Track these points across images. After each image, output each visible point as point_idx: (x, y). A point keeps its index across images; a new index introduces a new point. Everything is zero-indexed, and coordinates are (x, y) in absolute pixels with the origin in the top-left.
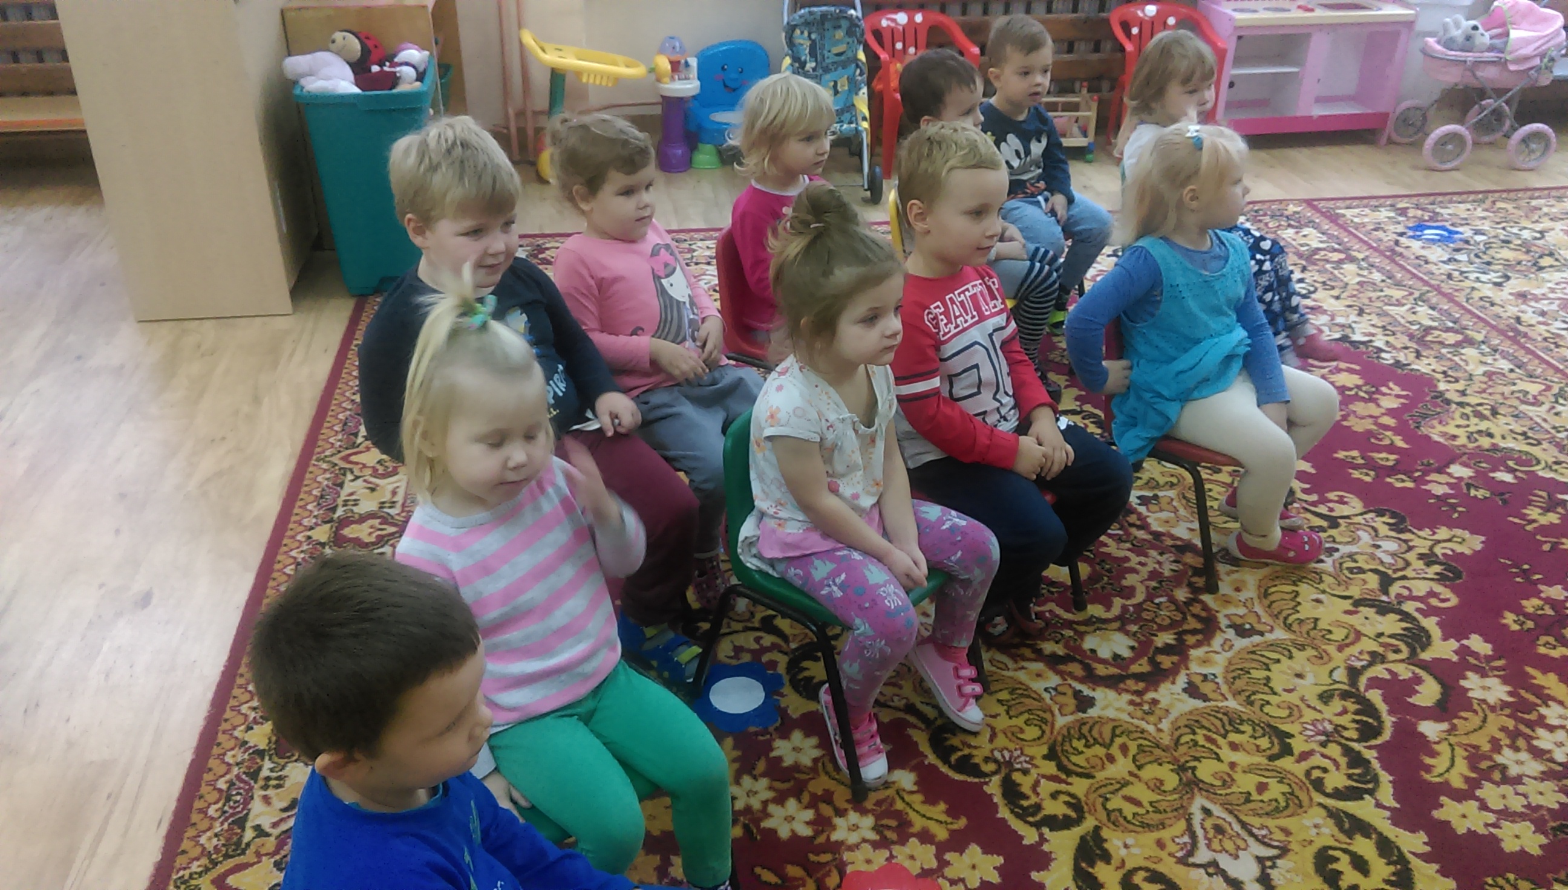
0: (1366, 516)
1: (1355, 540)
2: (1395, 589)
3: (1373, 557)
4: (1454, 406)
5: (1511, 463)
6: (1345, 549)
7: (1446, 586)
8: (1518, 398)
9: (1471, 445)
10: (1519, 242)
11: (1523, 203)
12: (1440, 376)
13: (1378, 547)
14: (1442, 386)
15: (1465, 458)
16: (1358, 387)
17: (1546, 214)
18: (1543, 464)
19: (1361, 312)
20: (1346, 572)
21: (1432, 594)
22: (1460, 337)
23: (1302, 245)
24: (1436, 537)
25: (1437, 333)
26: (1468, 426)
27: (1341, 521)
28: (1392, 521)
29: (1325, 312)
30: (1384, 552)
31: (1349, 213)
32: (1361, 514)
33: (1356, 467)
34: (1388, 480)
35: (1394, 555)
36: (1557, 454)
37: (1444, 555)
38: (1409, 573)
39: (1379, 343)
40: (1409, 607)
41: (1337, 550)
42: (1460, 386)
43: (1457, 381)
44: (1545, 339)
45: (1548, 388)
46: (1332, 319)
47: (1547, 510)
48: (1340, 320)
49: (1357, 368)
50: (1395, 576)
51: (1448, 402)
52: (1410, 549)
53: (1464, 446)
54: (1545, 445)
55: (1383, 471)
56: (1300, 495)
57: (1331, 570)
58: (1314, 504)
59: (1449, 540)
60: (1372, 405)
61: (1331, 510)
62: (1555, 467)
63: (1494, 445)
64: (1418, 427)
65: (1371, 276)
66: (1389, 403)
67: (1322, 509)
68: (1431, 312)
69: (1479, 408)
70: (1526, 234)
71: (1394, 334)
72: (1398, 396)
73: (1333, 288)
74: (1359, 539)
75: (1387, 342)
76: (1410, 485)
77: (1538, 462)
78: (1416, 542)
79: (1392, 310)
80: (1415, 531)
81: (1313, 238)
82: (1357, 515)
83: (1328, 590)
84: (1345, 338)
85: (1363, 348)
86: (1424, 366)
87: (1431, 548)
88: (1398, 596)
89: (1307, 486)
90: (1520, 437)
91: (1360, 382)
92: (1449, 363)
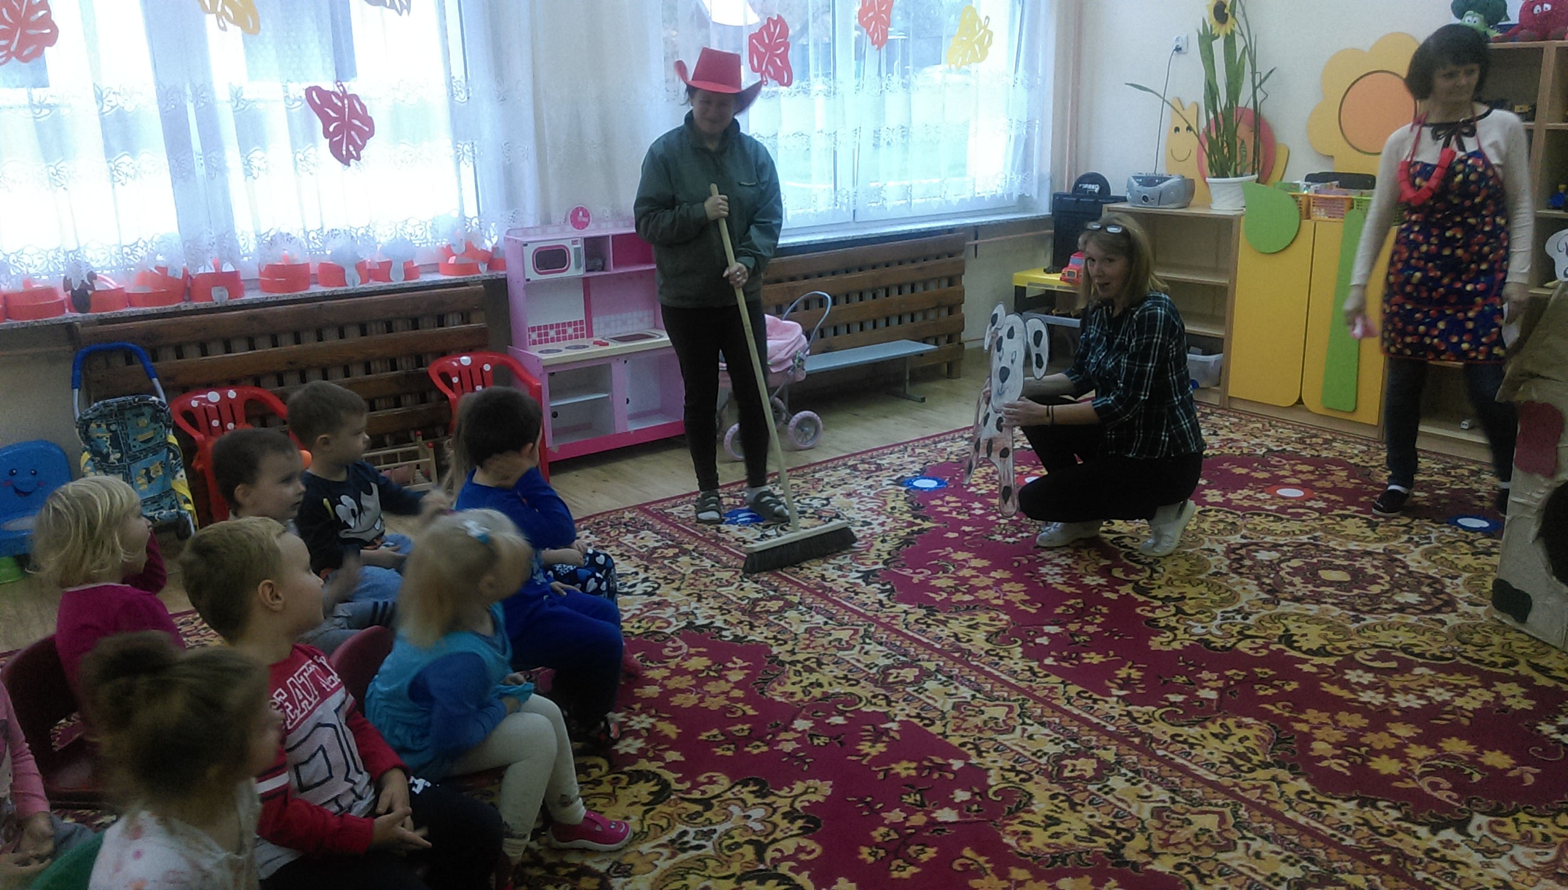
0: (735, 790)
1: (728, 817)
2: (769, 854)
3: (746, 828)
4: (787, 666)
5: (840, 707)
6: (721, 829)
7: (809, 838)
8: (835, 646)
9: (806, 699)
10: (812, 510)
11: (809, 477)
12: (771, 642)
13: (749, 817)
14: (775, 650)
15: (804, 712)
16: (708, 668)
17: (828, 483)
18: (864, 702)
19: (700, 599)
20: (725, 851)
21: (800, 849)
22: (781, 603)
23: (641, 547)
24: (794, 793)
25: (762, 603)
26: (801, 681)
27: (714, 801)
28: (755, 788)
29: (669, 605)
30: (754, 820)
31: (675, 511)
32: (730, 789)
33: (719, 744)
34: (747, 749)
35: (762, 821)
36: (873, 688)
37: (803, 808)
38: (778, 834)
39: (719, 623)
40: (784, 868)
41: (715, 831)
42: (788, 647)
43: (786, 643)
44: (846, 590)
45: (856, 632)
46: (678, 609)
47: (874, 742)
48: (683, 609)
49: (705, 650)
50: (766, 842)
51: (782, 663)
52: (775, 810)
53: (802, 700)
54: (863, 683)
55: (740, 742)
56: (676, 786)
57: (712, 853)
58: (689, 791)
59: (805, 793)
60: (722, 682)
61: (704, 792)
62: (874, 701)
63: (823, 693)
64: (762, 693)
65: (703, 564)
66: (736, 676)
67: (696, 795)
68: (755, 585)
69: (807, 663)
70: (816, 503)
71: (730, 612)
72: (741, 668)
73: (673, 581)
74: (731, 813)
75: (725, 621)
76: (765, 749)
77: (861, 700)
78: (780, 802)
79: (723, 590)
80: (776, 792)
81: (650, 539)
82: (726, 791)
83: (713, 874)
84: (690, 624)
85: (706, 630)
86: (756, 636)
87: (792, 806)
88: (773, 859)
89: (680, 775)
90: (843, 681)
91: (709, 663)
92: (777, 629)
